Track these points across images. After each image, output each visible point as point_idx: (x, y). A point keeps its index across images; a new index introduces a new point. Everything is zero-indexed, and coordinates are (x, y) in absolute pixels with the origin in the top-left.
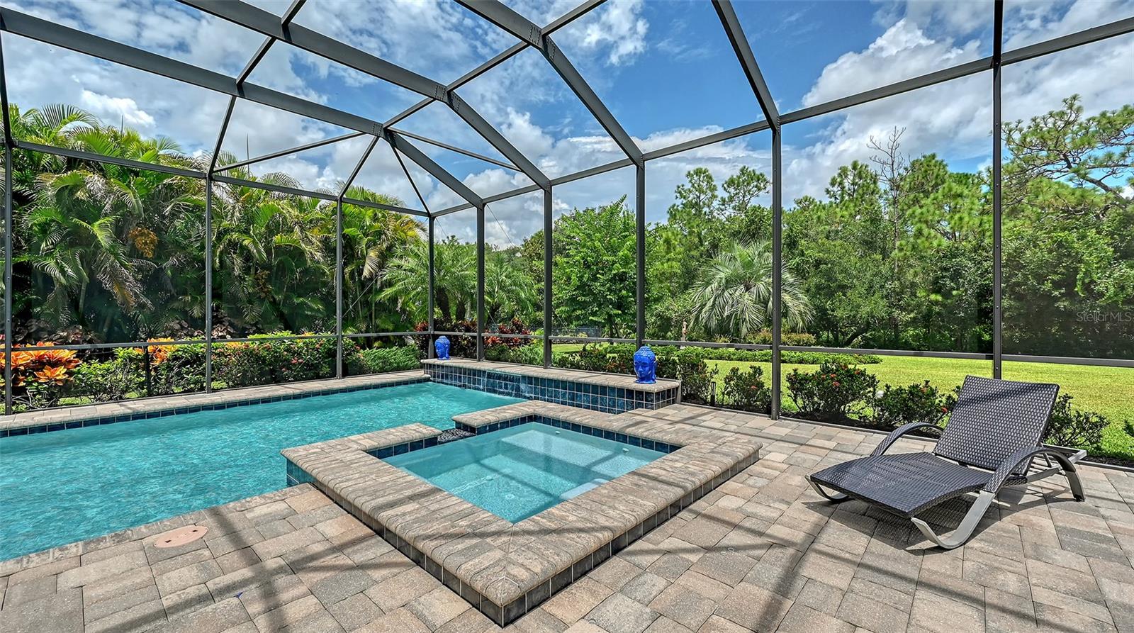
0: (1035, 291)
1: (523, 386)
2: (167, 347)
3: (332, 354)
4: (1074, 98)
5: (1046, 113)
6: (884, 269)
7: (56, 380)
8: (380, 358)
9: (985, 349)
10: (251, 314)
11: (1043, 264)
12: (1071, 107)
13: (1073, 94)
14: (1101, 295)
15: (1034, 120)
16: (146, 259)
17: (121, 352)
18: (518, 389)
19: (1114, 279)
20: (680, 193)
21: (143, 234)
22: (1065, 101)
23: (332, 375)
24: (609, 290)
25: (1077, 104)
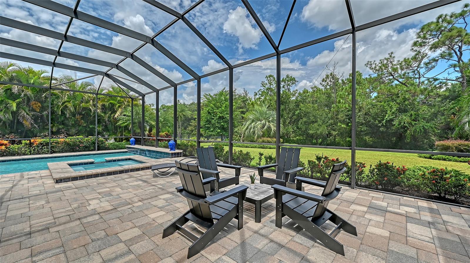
0: (373, 124)
1: (147, 153)
2: (39, 140)
3: (94, 143)
4: (392, 53)
5: (383, 58)
6: (329, 116)
7: (2, 150)
8: (115, 145)
9: (349, 145)
10: (73, 131)
11: (376, 114)
12: (391, 56)
13: (391, 52)
14: (394, 125)
15: (381, 60)
16: (37, 112)
17: (23, 142)
18: (146, 154)
19: (399, 120)
20: (262, 84)
21: (36, 104)
22: (389, 54)
23: (94, 150)
24: (218, 122)
25: (393, 55)
